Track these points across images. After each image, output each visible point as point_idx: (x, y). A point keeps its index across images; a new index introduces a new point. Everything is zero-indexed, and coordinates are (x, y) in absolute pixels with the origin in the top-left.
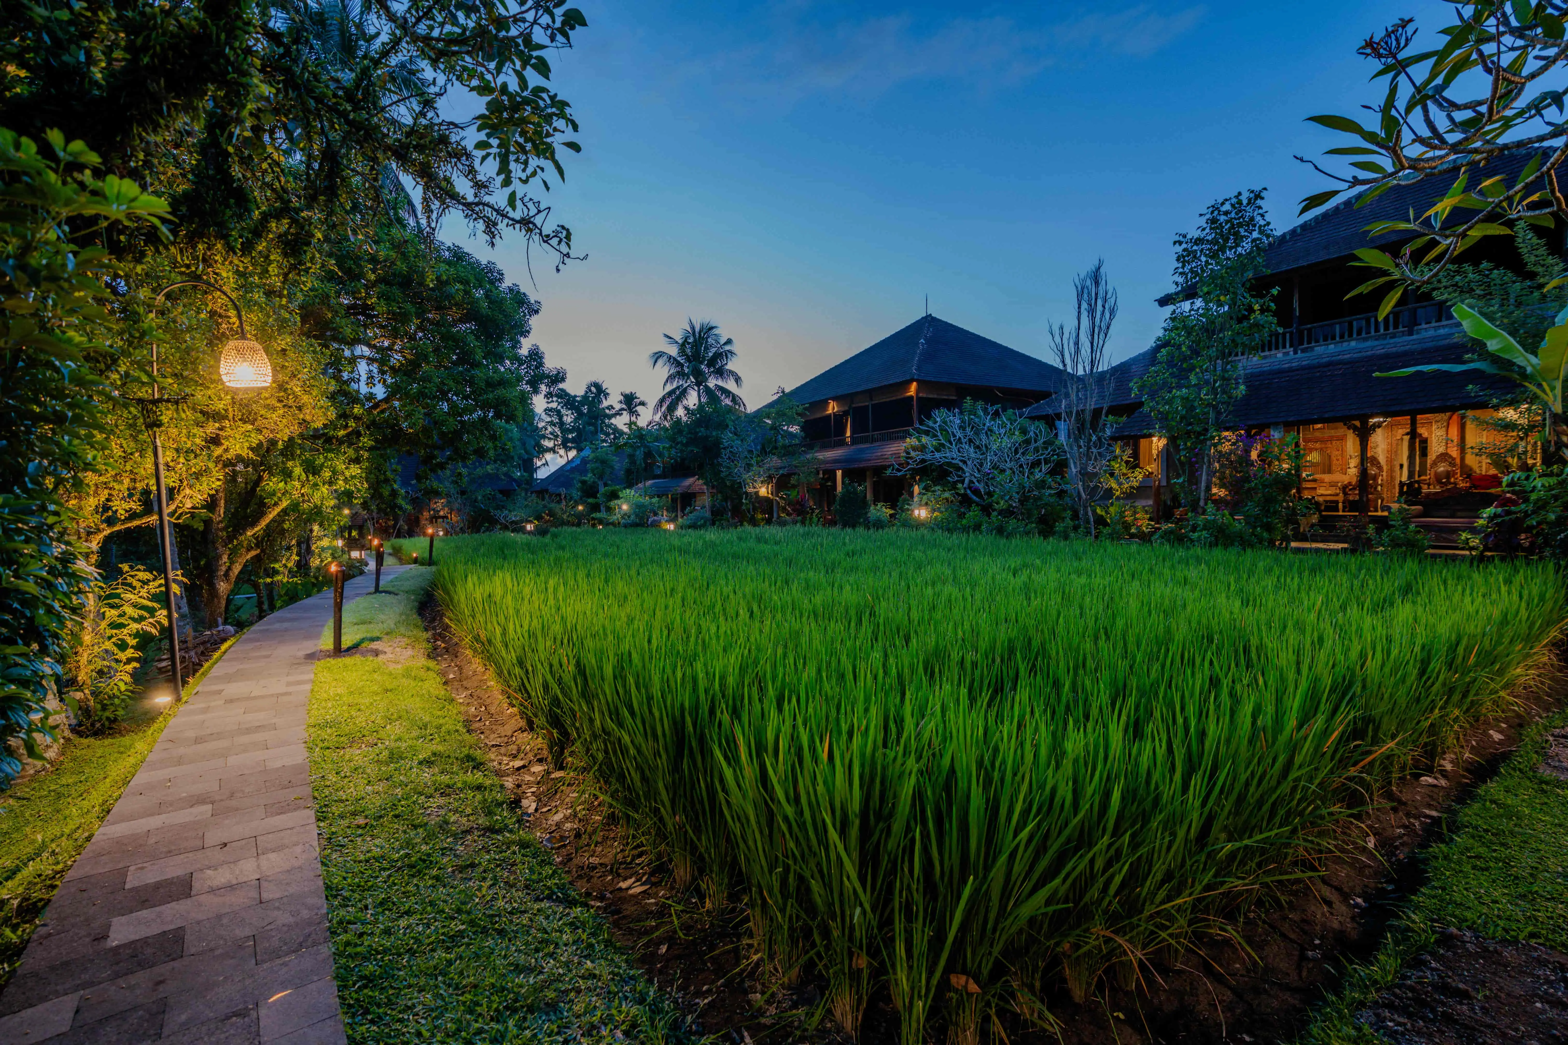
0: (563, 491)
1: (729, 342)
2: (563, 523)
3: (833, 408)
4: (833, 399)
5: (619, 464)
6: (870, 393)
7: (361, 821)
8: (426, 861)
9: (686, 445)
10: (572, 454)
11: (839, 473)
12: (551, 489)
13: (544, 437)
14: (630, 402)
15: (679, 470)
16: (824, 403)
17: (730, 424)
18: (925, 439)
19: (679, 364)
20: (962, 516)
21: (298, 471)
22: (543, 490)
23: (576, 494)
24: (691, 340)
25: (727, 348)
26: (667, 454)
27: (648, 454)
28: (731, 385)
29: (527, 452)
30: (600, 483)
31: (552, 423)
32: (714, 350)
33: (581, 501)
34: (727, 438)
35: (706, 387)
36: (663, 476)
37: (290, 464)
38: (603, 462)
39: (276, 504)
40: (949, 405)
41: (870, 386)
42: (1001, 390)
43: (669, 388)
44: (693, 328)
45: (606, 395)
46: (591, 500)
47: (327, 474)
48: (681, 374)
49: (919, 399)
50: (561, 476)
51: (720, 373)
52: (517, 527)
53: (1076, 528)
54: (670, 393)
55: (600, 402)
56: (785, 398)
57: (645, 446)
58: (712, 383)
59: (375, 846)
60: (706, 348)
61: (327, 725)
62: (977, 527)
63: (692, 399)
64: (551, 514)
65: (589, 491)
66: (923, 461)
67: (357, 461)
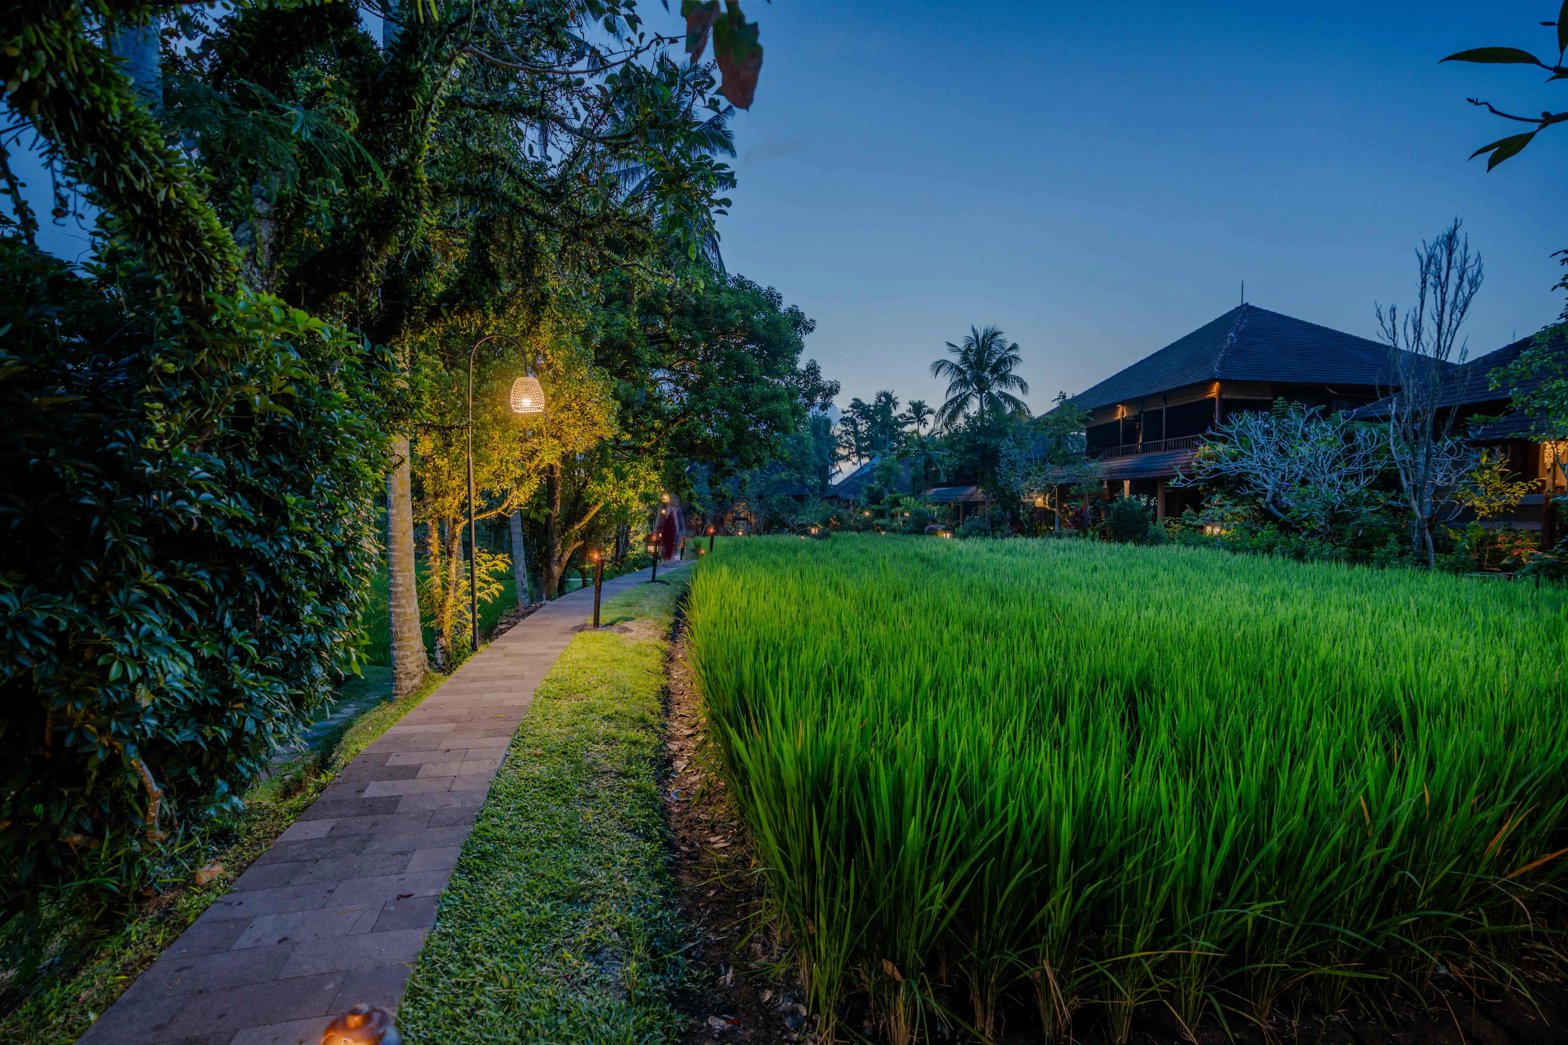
0: (851, 497)
1: (1014, 347)
2: (850, 528)
3: (1122, 413)
4: (1123, 403)
5: (904, 472)
6: (1164, 396)
7: (539, 751)
8: (565, 786)
9: (965, 452)
10: (865, 461)
11: (1127, 484)
12: (842, 495)
13: (839, 445)
14: (918, 409)
15: (960, 478)
16: (1113, 408)
17: (1010, 431)
18: (1220, 447)
19: (961, 372)
20: (1253, 534)
21: (611, 476)
22: (834, 496)
23: (863, 500)
24: (974, 347)
25: (1012, 353)
26: (948, 462)
27: (929, 463)
28: (1015, 392)
29: (822, 459)
30: (886, 490)
31: (847, 433)
32: (998, 356)
33: (867, 507)
34: (1006, 445)
35: (989, 394)
36: (947, 484)
37: (605, 470)
38: (889, 469)
39: (595, 504)
40: (1255, 407)
41: (1168, 387)
42: (1334, 387)
43: (951, 396)
44: (977, 336)
45: (895, 404)
46: (875, 507)
47: (631, 479)
48: (964, 383)
49: (1222, 401)
50: (851, 483)
51: (1004, 379)
52: (803, 530)
53: (1402, 554)
54: (952, 402)
55: (890, 412)
56: (1066, 404)
57: (927, 455)
58: (995, 390)
59: (537, 770)
60: (990, 355)
61: (557, 680)
62: (1269, 549)
63: (974, 407)
64: (839, 519)
65: (875, 498)
66: (1216, 471)
67: (656, 468)
